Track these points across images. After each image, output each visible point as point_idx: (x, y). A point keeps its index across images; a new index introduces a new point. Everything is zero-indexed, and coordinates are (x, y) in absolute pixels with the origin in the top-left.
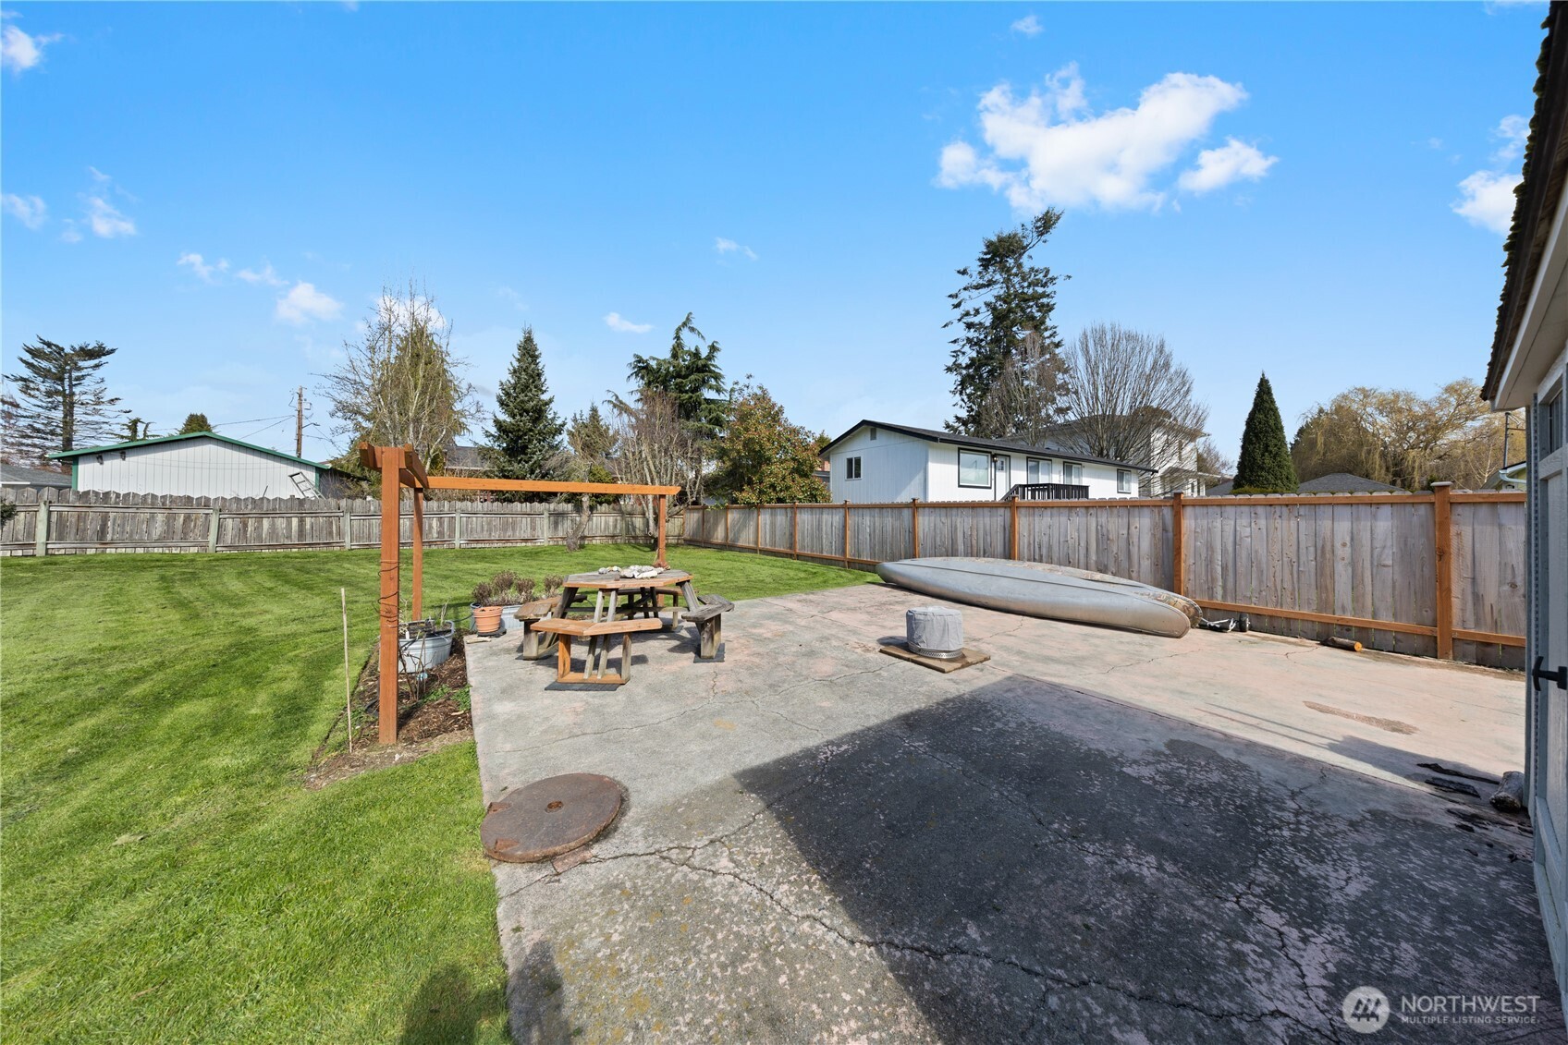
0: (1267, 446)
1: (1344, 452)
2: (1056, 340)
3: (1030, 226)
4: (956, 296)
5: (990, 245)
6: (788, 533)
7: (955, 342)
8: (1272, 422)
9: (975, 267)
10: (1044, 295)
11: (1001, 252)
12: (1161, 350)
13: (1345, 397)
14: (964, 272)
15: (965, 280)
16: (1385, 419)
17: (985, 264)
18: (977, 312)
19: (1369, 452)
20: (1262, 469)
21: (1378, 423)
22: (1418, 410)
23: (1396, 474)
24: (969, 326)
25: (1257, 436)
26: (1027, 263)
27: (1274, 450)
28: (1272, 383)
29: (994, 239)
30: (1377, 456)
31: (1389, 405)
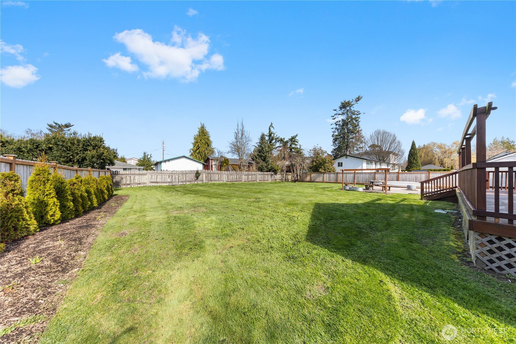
0: (414, 158)
1: (429, 158)
2: (360, 129)
3: (354, 100)
4: (333, 117)
5: (342, 103)
6: (335, 178)
7: (332, 128)
8: (415, 152)
9: (338, 109)
10: (358, 118)
11: (345, 106)
12: (394, 136)
13: (429, 144)
14: (336, 110)
15: (335, 112)
16: (439, 150)
17: (341, 108)
18: (340, 121)
19: (435, 158)
20: (413, 163)
21: (437, 151)
22: (447, 148)
23: (442, 164)
24: (336, 125)
25: (412, 155)
26: (352, 109)
27: (416, 159)
28: (415, 143)
29: (343, 102)
30: (437, 160)
31: (440, 147)
